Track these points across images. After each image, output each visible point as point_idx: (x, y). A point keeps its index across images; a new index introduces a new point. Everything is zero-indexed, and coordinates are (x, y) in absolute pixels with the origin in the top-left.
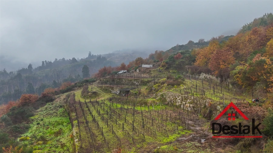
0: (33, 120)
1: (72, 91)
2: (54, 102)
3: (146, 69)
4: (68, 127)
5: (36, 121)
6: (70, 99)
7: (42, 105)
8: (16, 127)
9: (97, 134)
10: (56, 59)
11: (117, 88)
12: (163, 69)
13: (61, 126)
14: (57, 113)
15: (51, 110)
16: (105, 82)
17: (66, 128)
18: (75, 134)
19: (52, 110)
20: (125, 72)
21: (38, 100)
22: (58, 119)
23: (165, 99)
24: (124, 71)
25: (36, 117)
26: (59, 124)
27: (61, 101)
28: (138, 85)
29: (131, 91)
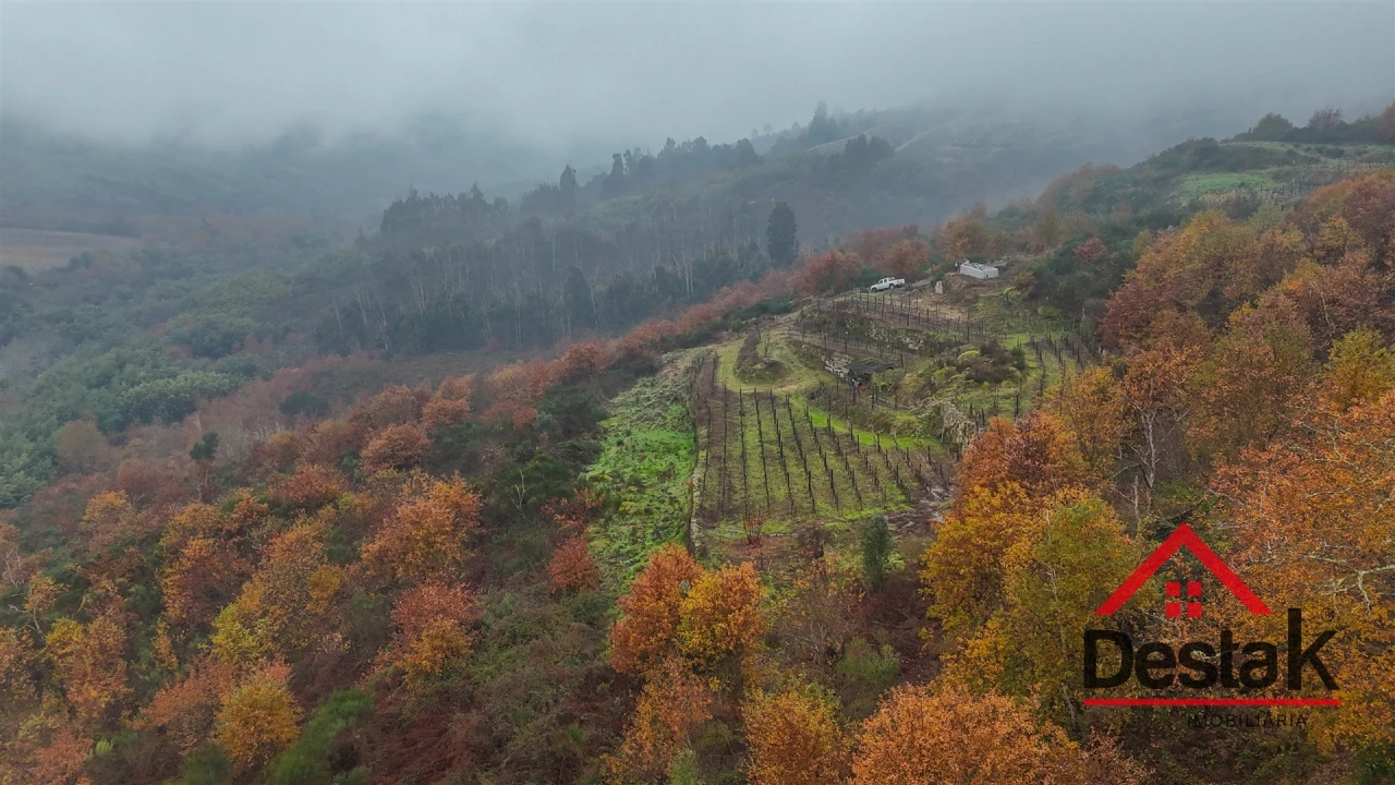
0: (606, 431)
1: (711, 344)
2: (658, 376)
3: (967, 287)
4: (688, 462)
5: (613, 434)
6: (701, 375)
7: (627, 384)
8: (574, 447)
9: (738, 487)
10: (670, 142)
11: (841, 358)
12: (1018, 297)
13: (671, 458)
14: (664, 418)
15: (649, 406)
16: (817, 325)
17: (684, 464)
18: (695, 483)
19: (652, 406)
20: (898, 286)
21: (614, 365)
22: (666, 436)
23: (942, 419)
24: (895, 282)
25: (614, 422)
26: (669, 451)
27: (676, 379)
28: (913, 351)
29: (875, 378)
